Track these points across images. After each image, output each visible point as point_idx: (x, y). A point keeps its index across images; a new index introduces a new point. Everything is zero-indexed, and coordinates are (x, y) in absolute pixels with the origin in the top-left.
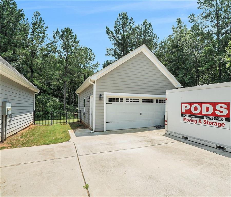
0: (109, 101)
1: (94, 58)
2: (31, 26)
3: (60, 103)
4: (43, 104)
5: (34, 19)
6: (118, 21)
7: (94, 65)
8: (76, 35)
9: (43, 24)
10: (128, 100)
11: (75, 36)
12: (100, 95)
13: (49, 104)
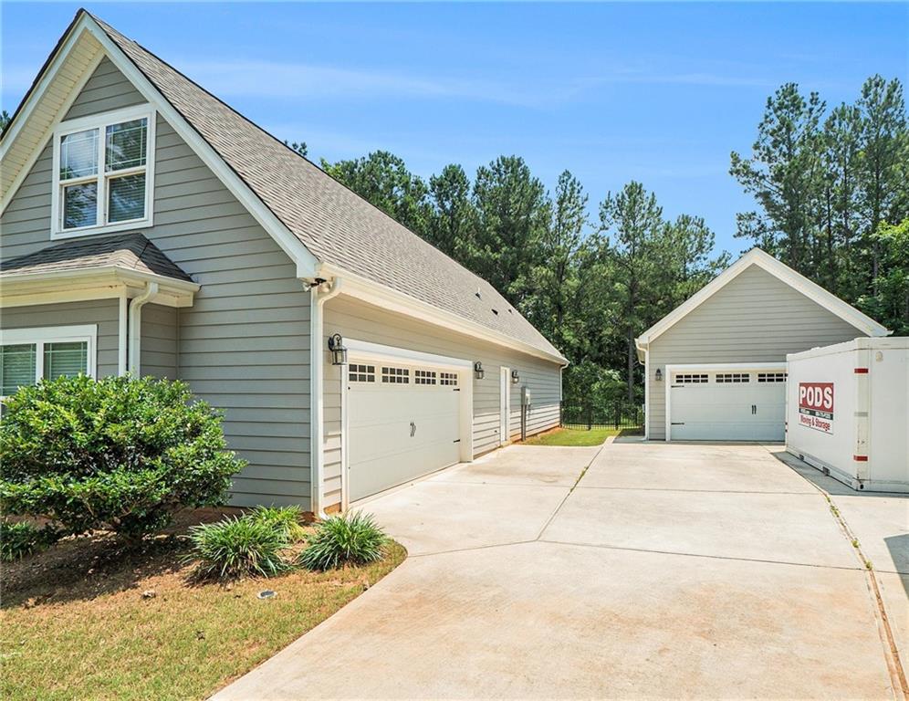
0: (678, 381)
1: (710, 241)
2: (555, 206)
3: (620, 383)
4: (583, 388)
5: (559, 190)
6: (768, 119)
7: (712, 263)
8: (653, 194)
9: (579, 192)
10: (720, 378)
11: (651, 197)
12: (659, 371)
13: (596, 386)
